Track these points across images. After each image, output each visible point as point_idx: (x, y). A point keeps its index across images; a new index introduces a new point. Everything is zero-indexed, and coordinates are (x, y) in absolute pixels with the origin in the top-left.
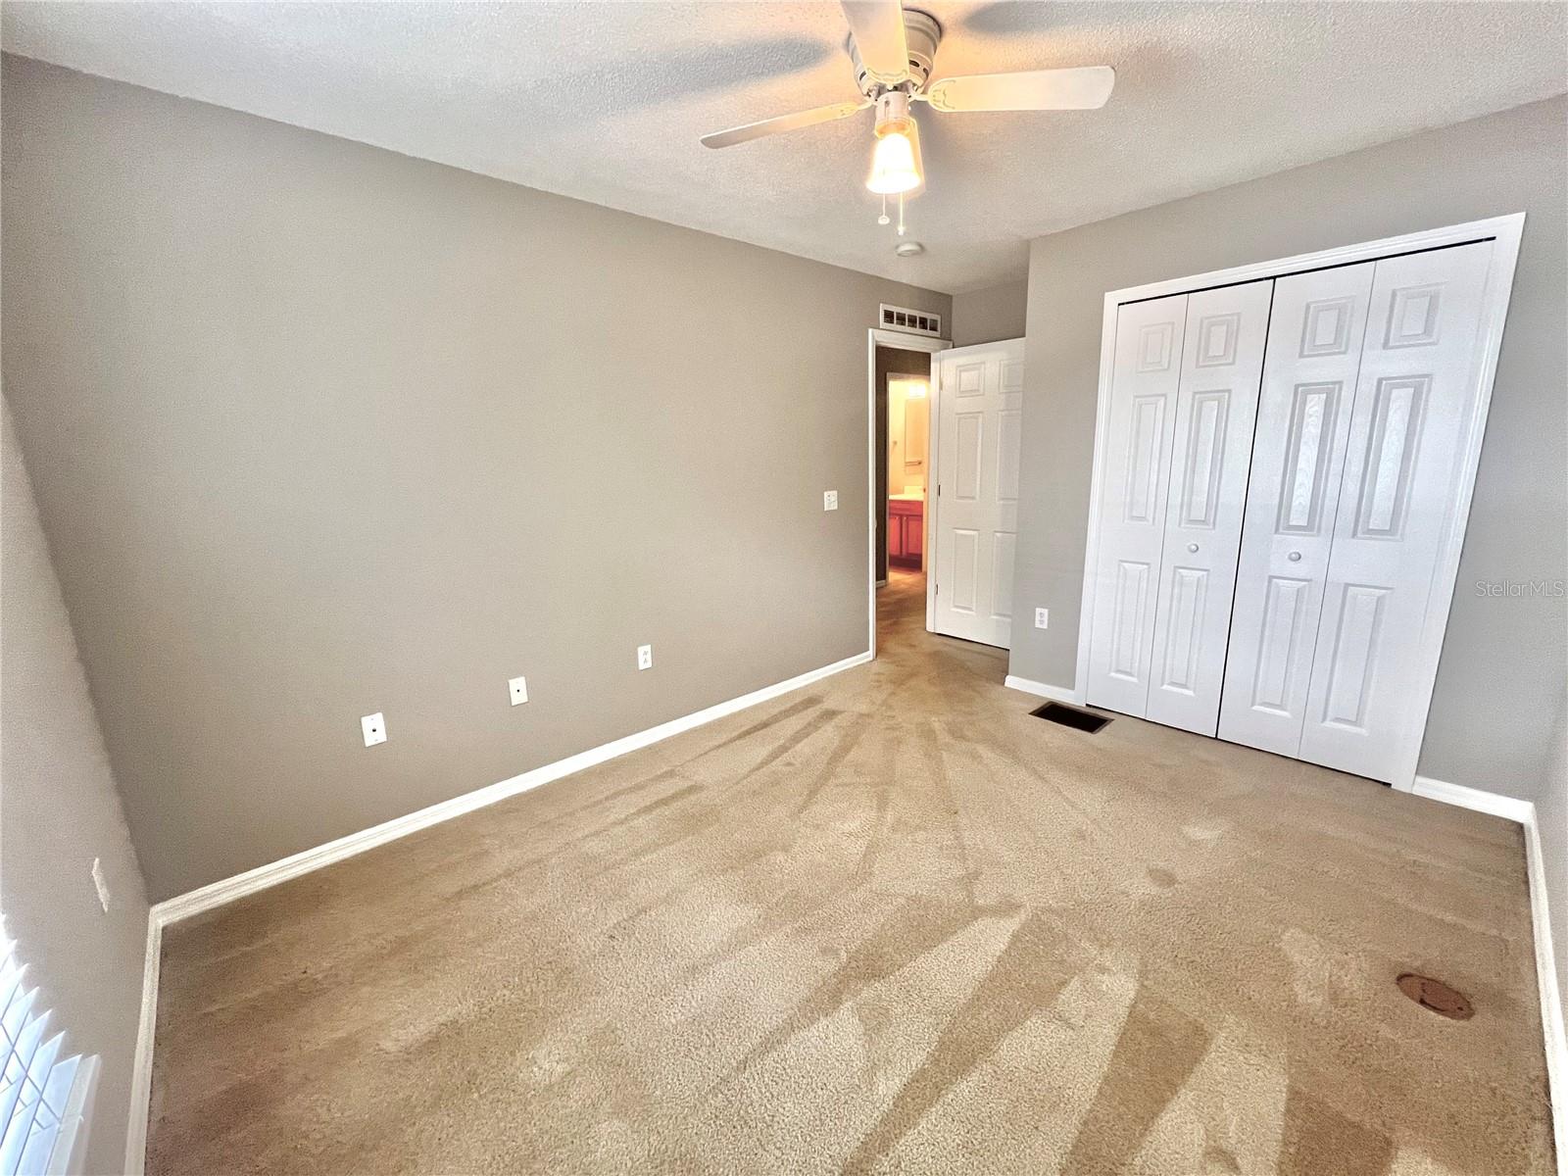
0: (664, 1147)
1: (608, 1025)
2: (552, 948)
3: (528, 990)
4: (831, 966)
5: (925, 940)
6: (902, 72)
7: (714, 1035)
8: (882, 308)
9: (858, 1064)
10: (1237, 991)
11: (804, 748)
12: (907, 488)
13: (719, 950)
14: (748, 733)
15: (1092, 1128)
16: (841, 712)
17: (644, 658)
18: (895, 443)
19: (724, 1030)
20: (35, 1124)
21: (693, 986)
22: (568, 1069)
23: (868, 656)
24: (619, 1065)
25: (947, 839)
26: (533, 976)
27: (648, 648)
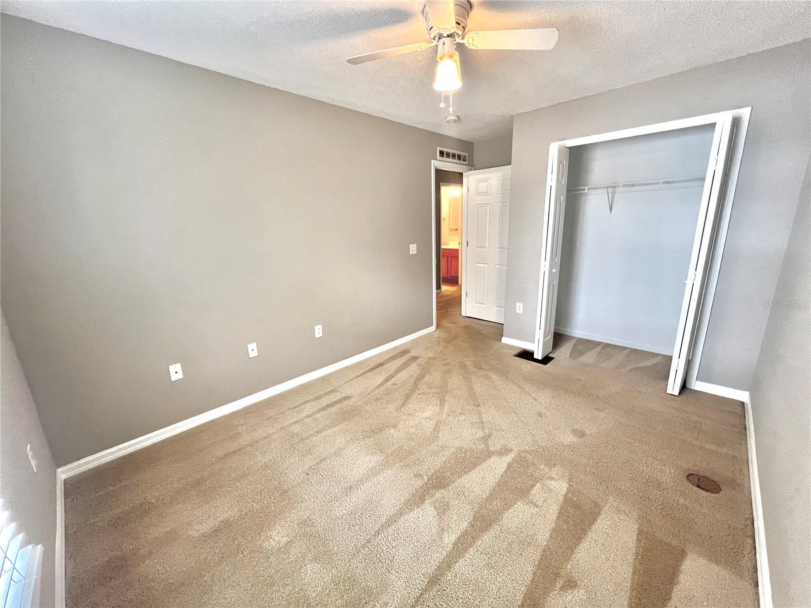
0: (339, 574)
1: (308, 517)
2: (277, 480)
3: (265, 502)
4: (420, 483)
5: (465, 468)
6: (452, 27)
7: (362, 520)
8: (438, 149)
9: (434, 530)
10: (614, 485)
11: (403, 375)
12: (450, 242)
13: (363, 478)
14: (373, 369)
15: (547, 553)
16: (420, 357)
17: (318, 331)
18: (444, 219)
19: (367, 516)
20: (12, 581)
21: (350, 496)
22: (289, 540)
23: (433, 329)
24: (315, 537)
25: (475, 419)
26: (268, 495)
27: (320, 327)
